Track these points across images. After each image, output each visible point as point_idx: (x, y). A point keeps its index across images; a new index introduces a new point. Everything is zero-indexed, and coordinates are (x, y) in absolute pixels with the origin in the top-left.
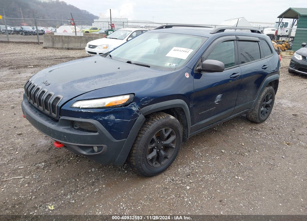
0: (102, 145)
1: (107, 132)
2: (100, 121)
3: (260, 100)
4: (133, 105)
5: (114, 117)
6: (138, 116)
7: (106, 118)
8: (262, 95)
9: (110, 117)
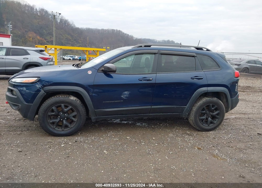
0: (19, 104)
1: (22, 97)
2: (19, 90)
3: (196, 108)
4: (37, 83)
5: (25, 89)
6: (41, 91)
7: (21, 89)
8: (198, 104)
9: (23, 89)
